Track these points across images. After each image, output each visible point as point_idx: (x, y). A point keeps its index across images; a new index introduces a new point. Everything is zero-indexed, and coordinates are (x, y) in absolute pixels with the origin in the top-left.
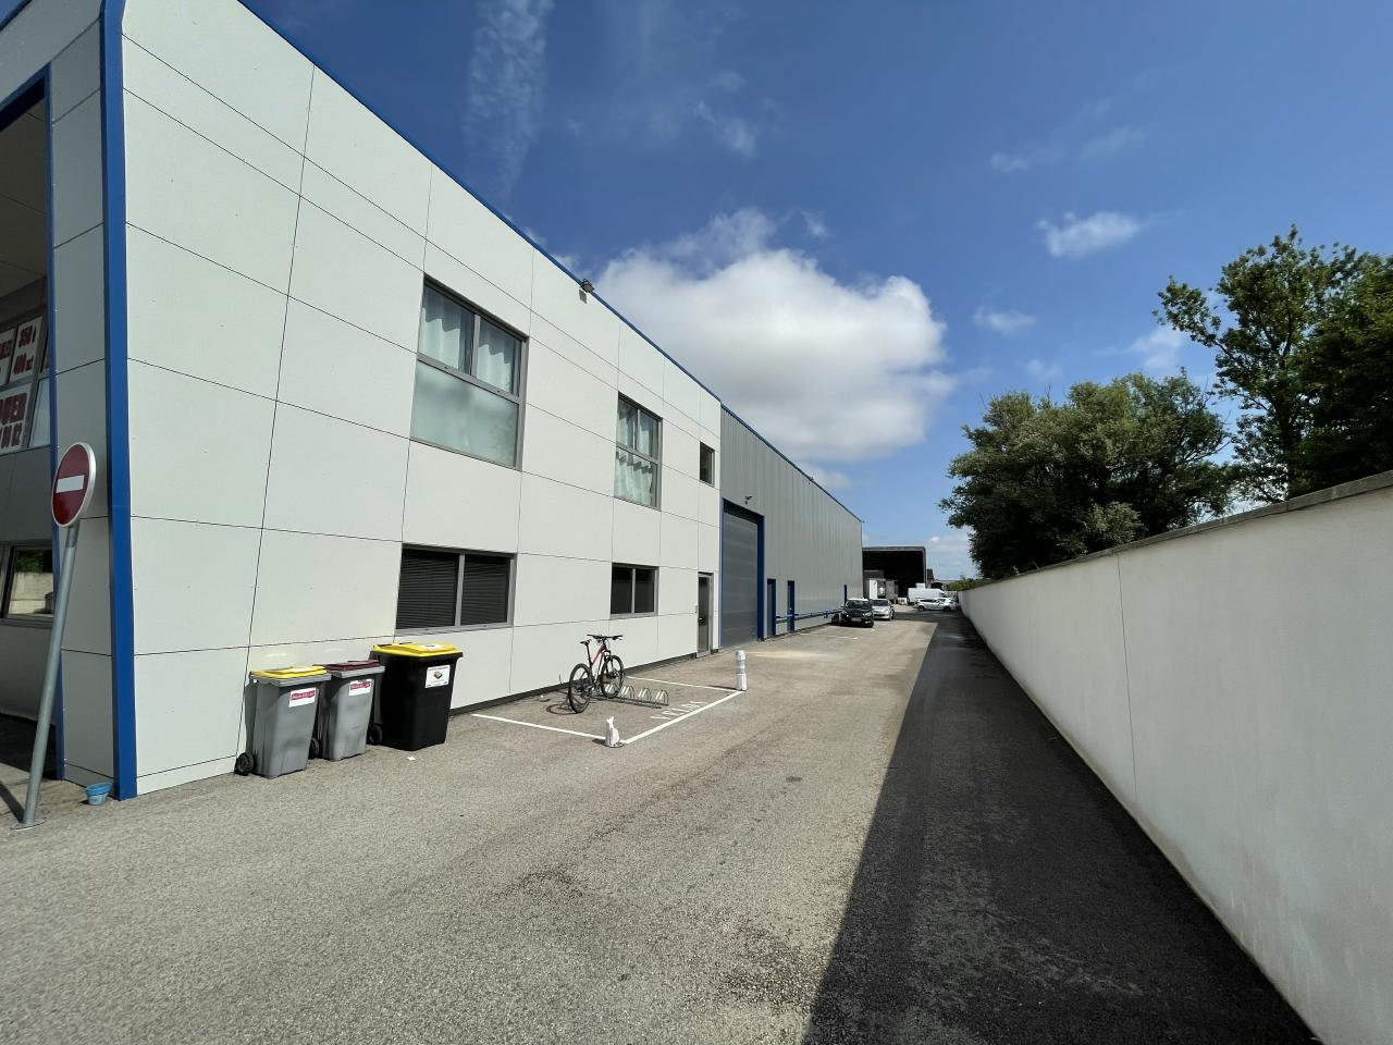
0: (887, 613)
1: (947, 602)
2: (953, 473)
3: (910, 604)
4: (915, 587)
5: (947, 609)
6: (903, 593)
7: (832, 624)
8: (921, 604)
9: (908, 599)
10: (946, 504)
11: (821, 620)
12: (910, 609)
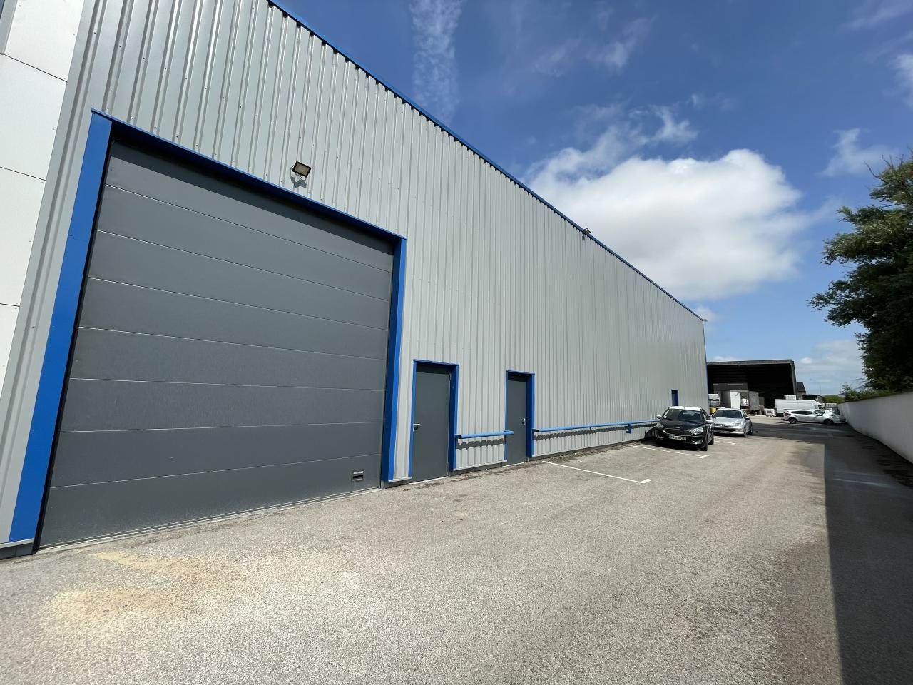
0: (739, 427)
1: (828, 414)
2: (831, 257)
3: (778, 415)
4: (783, 398)
5: (827, 422)
6: (770, 404)
7: (642, 441)
8: (793, 415)
9: (776, 410)
10: (821, 299)
11: (619, 436)
12: (779, 421)
